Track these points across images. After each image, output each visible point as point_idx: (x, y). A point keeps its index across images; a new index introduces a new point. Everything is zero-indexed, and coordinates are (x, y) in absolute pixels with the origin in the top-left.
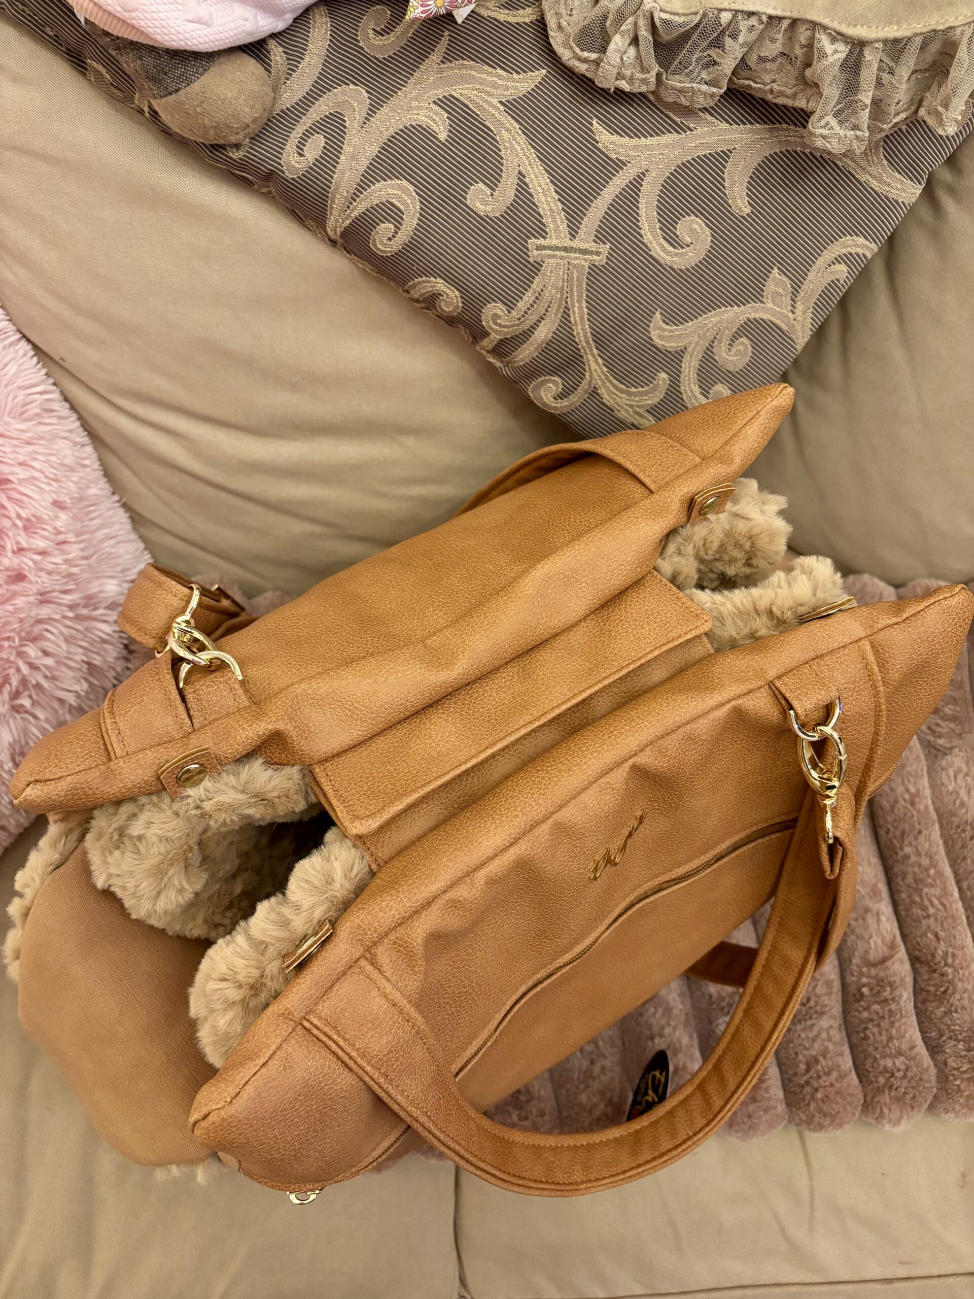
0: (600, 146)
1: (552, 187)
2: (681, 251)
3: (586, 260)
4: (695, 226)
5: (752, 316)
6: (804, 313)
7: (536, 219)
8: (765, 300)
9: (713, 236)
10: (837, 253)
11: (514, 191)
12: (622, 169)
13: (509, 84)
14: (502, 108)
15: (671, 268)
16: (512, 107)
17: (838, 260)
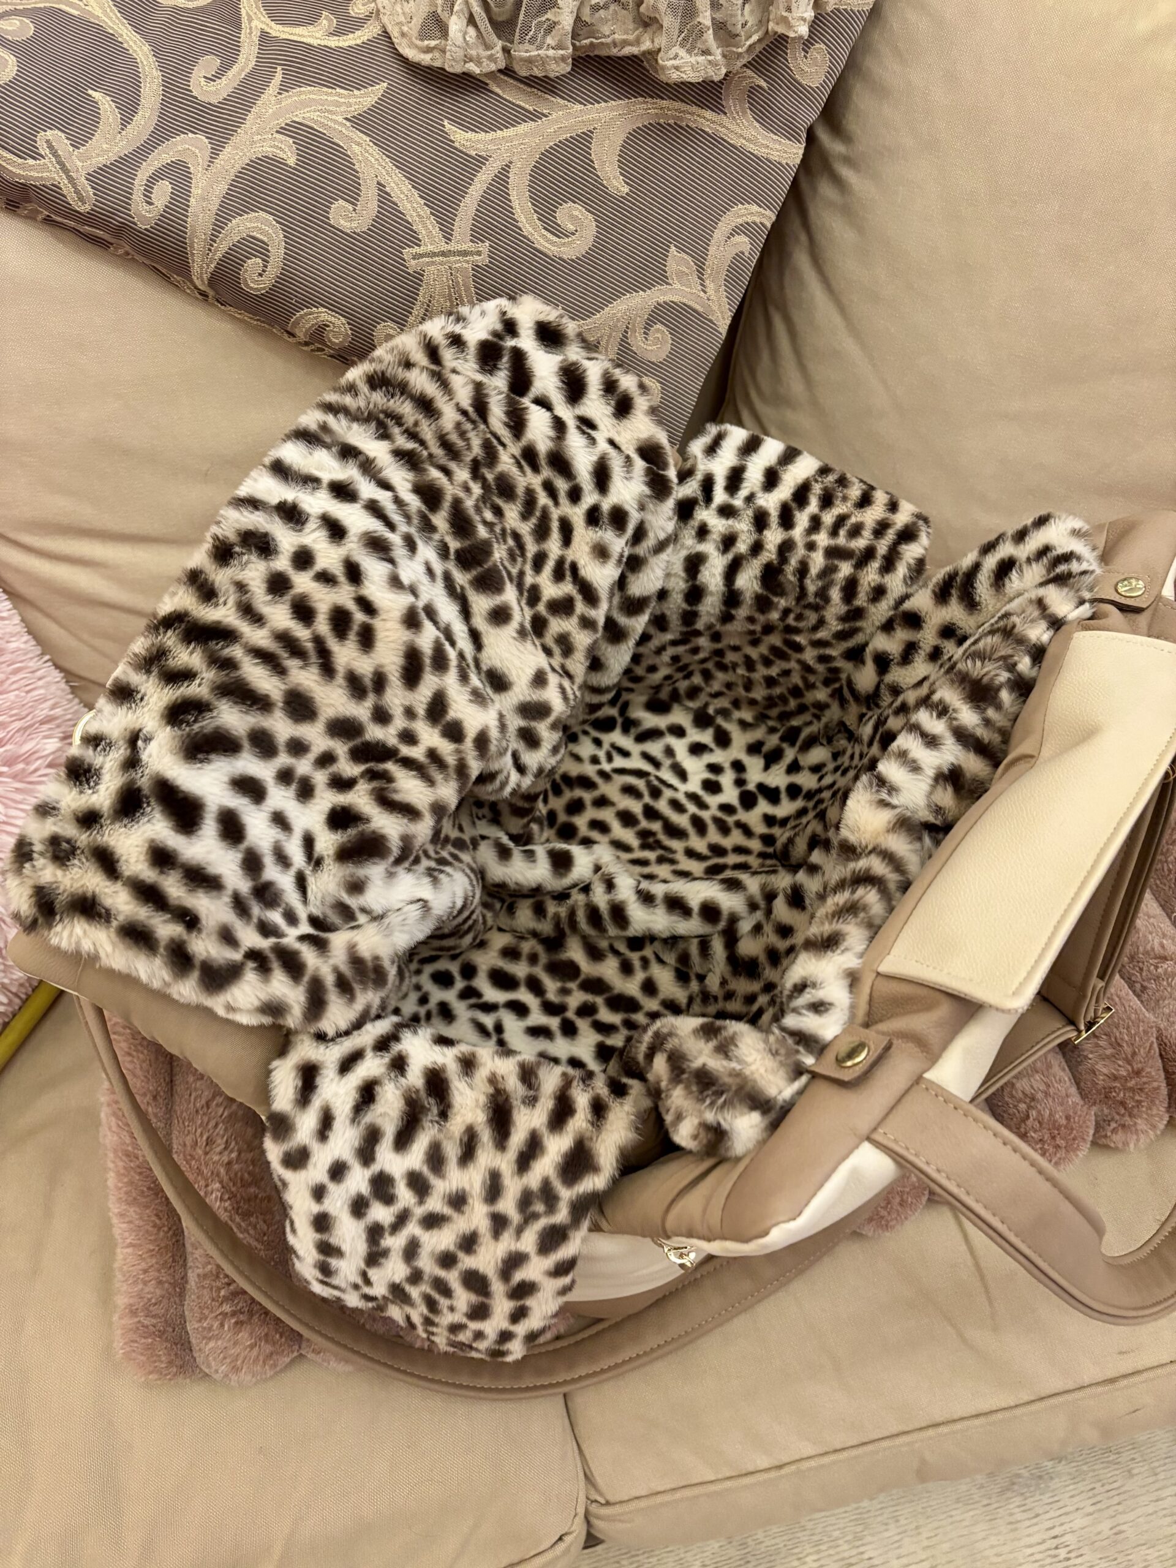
0: (457, 145)
1: (416, 193)
2: (566, 240)
3: (467, 262)
4: (576, 213)
5: (661, 299)
6: (717, 291)
7: (406, 227)
8: (670, 281)
9: (596, 220)
10: (734, 224)
11: (376, 203)
12: (484, 164)
13: (352, 100)
14: (348, 124)
15: (560, 258)
16: (359, 122)
17: (736, 231)
